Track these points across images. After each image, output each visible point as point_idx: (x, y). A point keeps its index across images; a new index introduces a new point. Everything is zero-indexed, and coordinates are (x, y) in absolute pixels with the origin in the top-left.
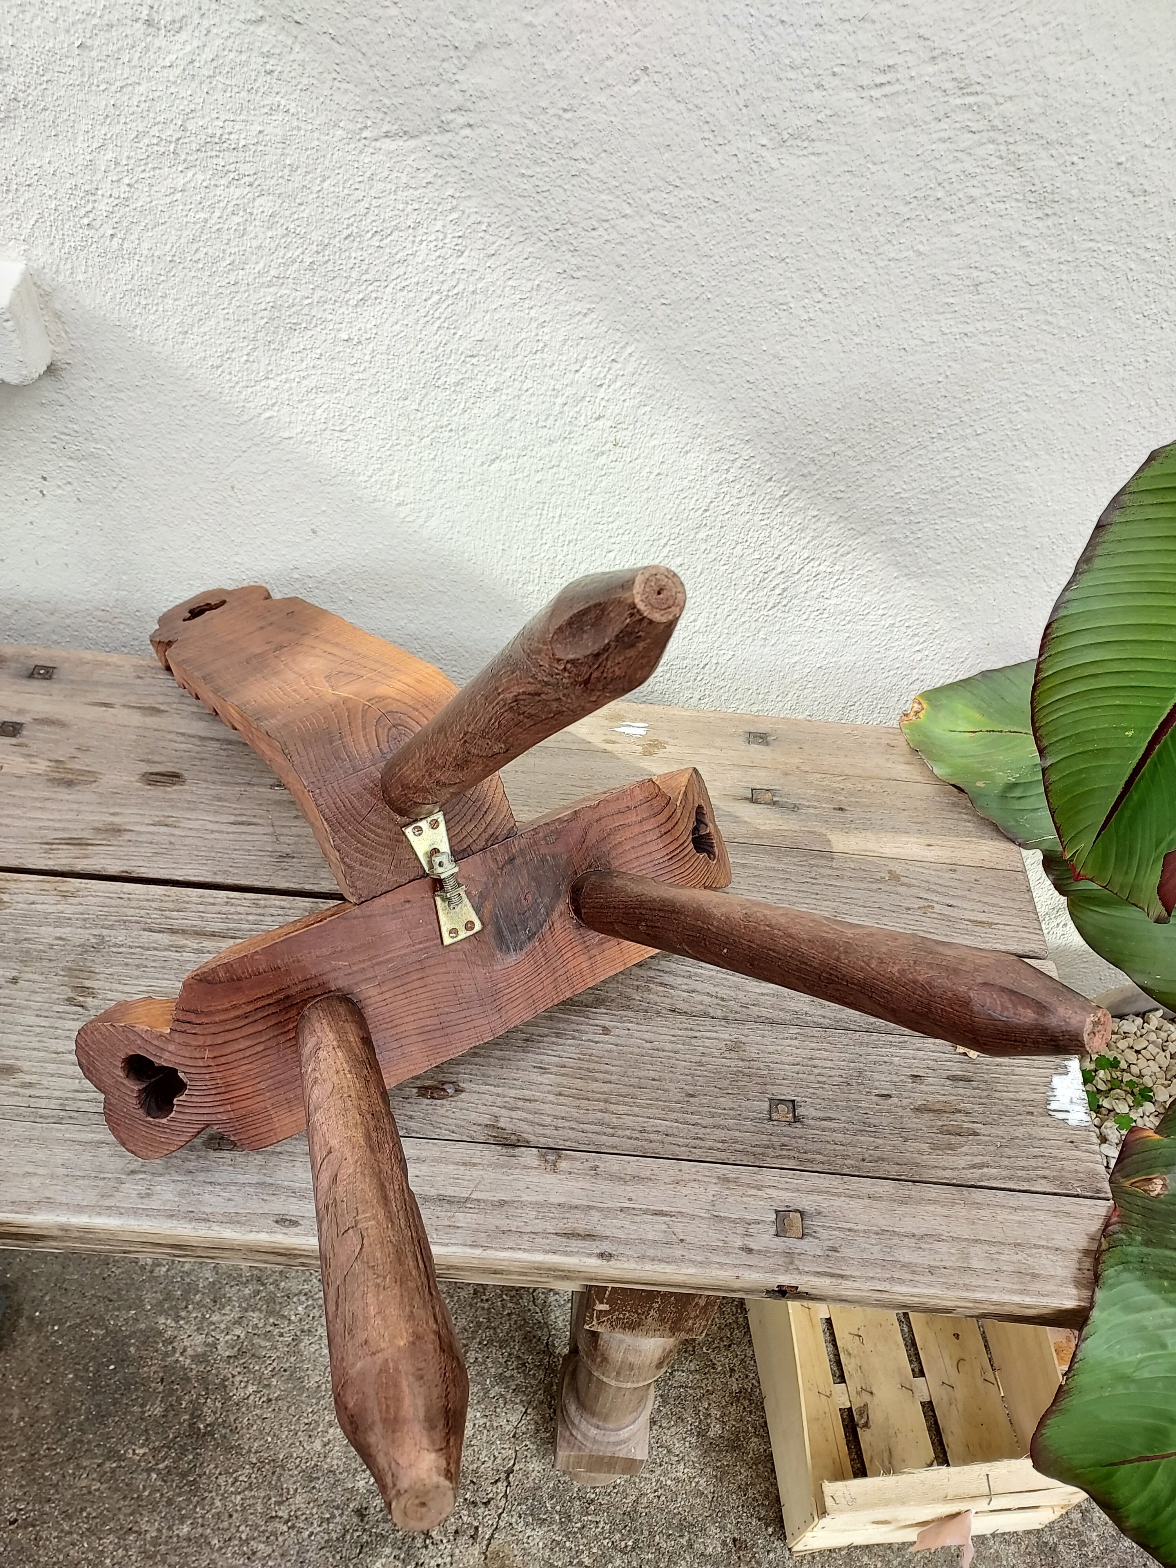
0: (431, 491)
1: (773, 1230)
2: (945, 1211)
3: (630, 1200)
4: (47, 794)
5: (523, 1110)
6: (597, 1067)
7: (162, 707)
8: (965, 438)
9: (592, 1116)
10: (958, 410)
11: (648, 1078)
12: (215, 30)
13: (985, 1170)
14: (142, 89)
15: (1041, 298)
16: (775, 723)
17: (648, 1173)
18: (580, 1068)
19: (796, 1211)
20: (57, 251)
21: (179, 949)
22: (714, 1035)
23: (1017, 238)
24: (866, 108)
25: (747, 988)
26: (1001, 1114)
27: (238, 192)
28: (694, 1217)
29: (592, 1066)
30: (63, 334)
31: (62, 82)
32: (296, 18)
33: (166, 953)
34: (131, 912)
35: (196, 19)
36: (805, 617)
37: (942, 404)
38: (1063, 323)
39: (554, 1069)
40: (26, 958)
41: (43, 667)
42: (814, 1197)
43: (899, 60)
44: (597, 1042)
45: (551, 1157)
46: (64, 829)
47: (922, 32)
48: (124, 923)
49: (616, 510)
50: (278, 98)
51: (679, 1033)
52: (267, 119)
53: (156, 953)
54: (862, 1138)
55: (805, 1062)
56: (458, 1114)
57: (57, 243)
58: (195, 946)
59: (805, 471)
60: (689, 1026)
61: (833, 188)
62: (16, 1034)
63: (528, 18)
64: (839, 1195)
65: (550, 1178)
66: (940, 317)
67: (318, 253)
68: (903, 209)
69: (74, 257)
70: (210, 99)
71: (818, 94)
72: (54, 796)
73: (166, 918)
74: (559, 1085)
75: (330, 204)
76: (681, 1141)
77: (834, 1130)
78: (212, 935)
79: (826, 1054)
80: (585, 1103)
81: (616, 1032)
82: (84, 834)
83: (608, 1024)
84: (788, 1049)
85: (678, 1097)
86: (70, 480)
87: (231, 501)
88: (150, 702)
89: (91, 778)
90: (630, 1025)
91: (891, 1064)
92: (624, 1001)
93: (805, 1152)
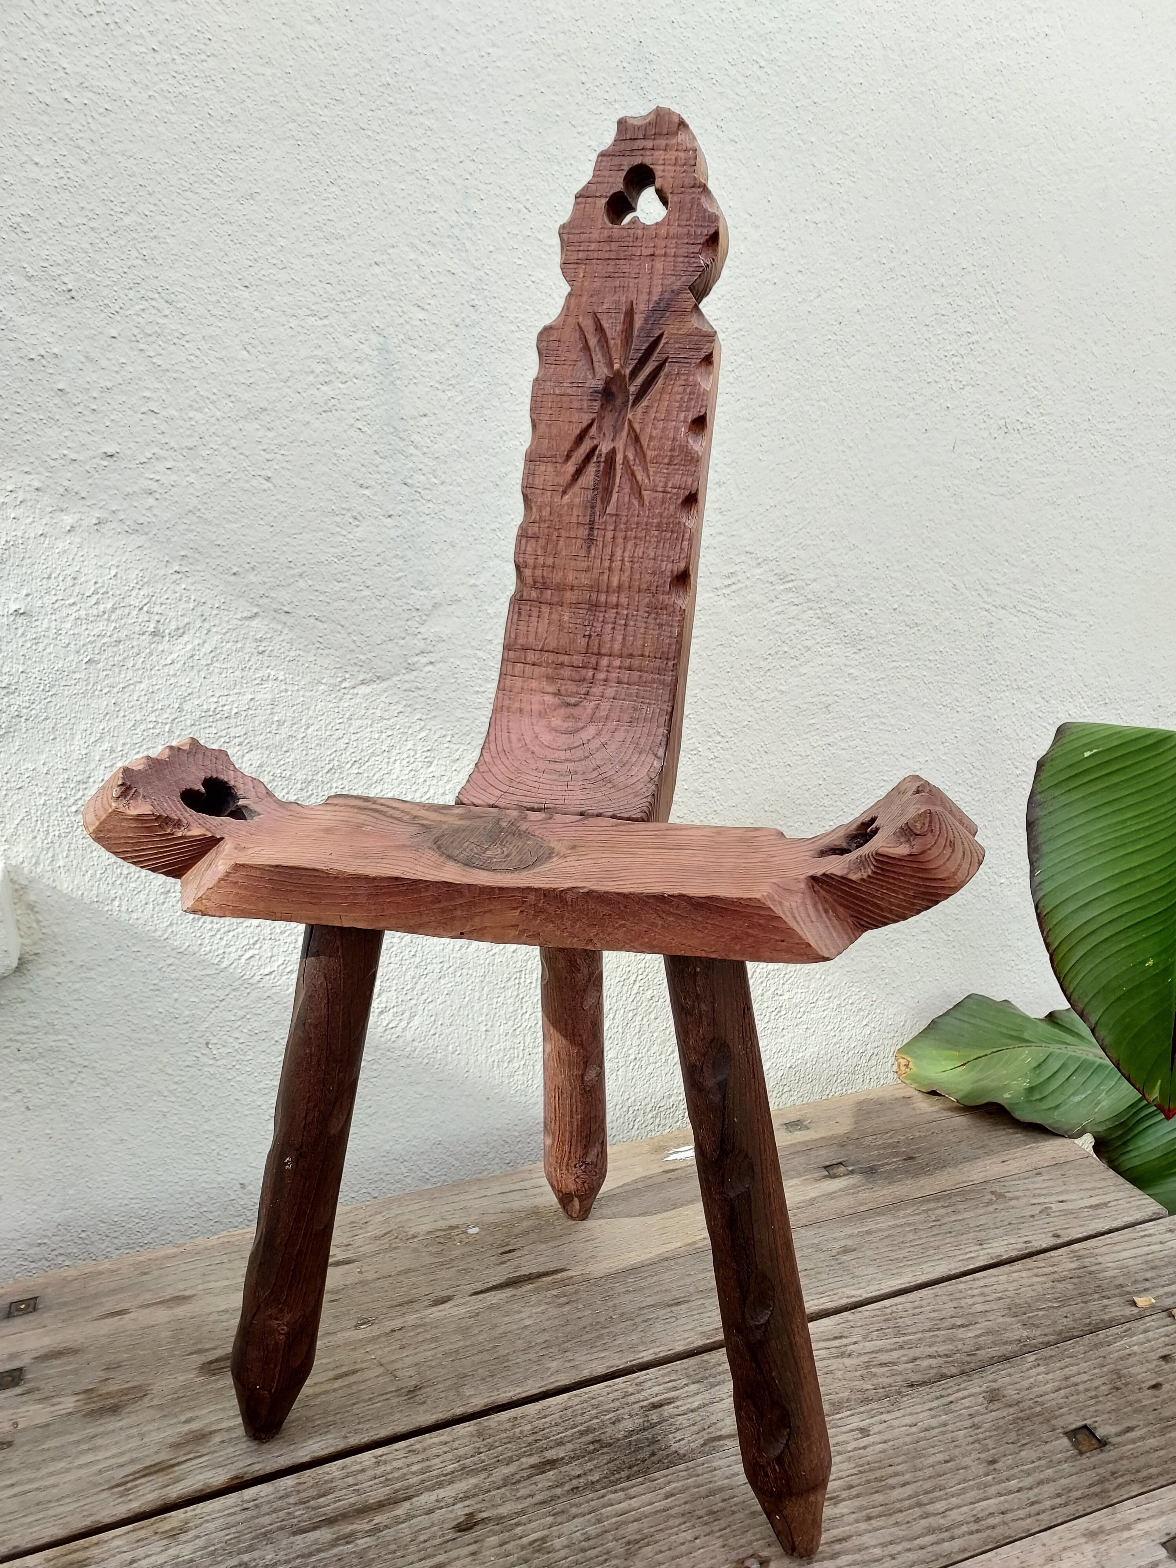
0: (413, 989)
4: (91, 1431)
6: (883, 1472)
7: (186, 1294)
9: (918, 1527)
10: (839, 803)
11: (940, 1463)
12: (215, 629)
14: (143, 686)
15: (873, 707)
16: (800, 1110)
18: (868, 1482)
20: (39, 845)
21: (349, 1538)
22: (966, 1393)
23: (845, 669)
24: (723, 602)
25: (961, 1336)
29: (878, 1474)
30: (34, 925)
31: (66, 693)
32: (286, 609)
33: (336, 1550)
34: (266, 1520)
35: (198, 624)
37: (826, 801)
38: (893, 722)
39: (844, 1494)
41: (22, 1302)
43: (737, 568)
44: (865, 1448)
46: (132, 1461)
47: (748, 549)
48: (266, 1536)
50: (268, 671)
51: (933, 1404)
52: (257, 688)
53: (322, 1555)
55: (1064, 1383)
57: (41, 836)
58: (367, 1527)
60: (938, 1394)
61: (712, 658)
63: (472, 581)
66: (808, 735)
67: (302, 789)
68: (763, 664)
69: (57, 845)
70: (207, 681)
72: (101, 1429)
73: (314, 1509)
74: (861, 1509)
75: (313, 746)
76: (1021, 1513)
77: (1142, 1438)
78: (381, 1506)
79: (1074, 1369)
80: (900, 1517)
81: (876, 1429)
82: (163, 1456)
83: (862, 1425)
84: (1040, 1377)
85: (982, 1469)
86: (20, 1087)
87: (204, 1060)
88: (169, 1293)
89: (138, 1393)
90: (884, 1417)
91: (1135, 1354)
92: (859, 1396)
93: (1138, 1471)
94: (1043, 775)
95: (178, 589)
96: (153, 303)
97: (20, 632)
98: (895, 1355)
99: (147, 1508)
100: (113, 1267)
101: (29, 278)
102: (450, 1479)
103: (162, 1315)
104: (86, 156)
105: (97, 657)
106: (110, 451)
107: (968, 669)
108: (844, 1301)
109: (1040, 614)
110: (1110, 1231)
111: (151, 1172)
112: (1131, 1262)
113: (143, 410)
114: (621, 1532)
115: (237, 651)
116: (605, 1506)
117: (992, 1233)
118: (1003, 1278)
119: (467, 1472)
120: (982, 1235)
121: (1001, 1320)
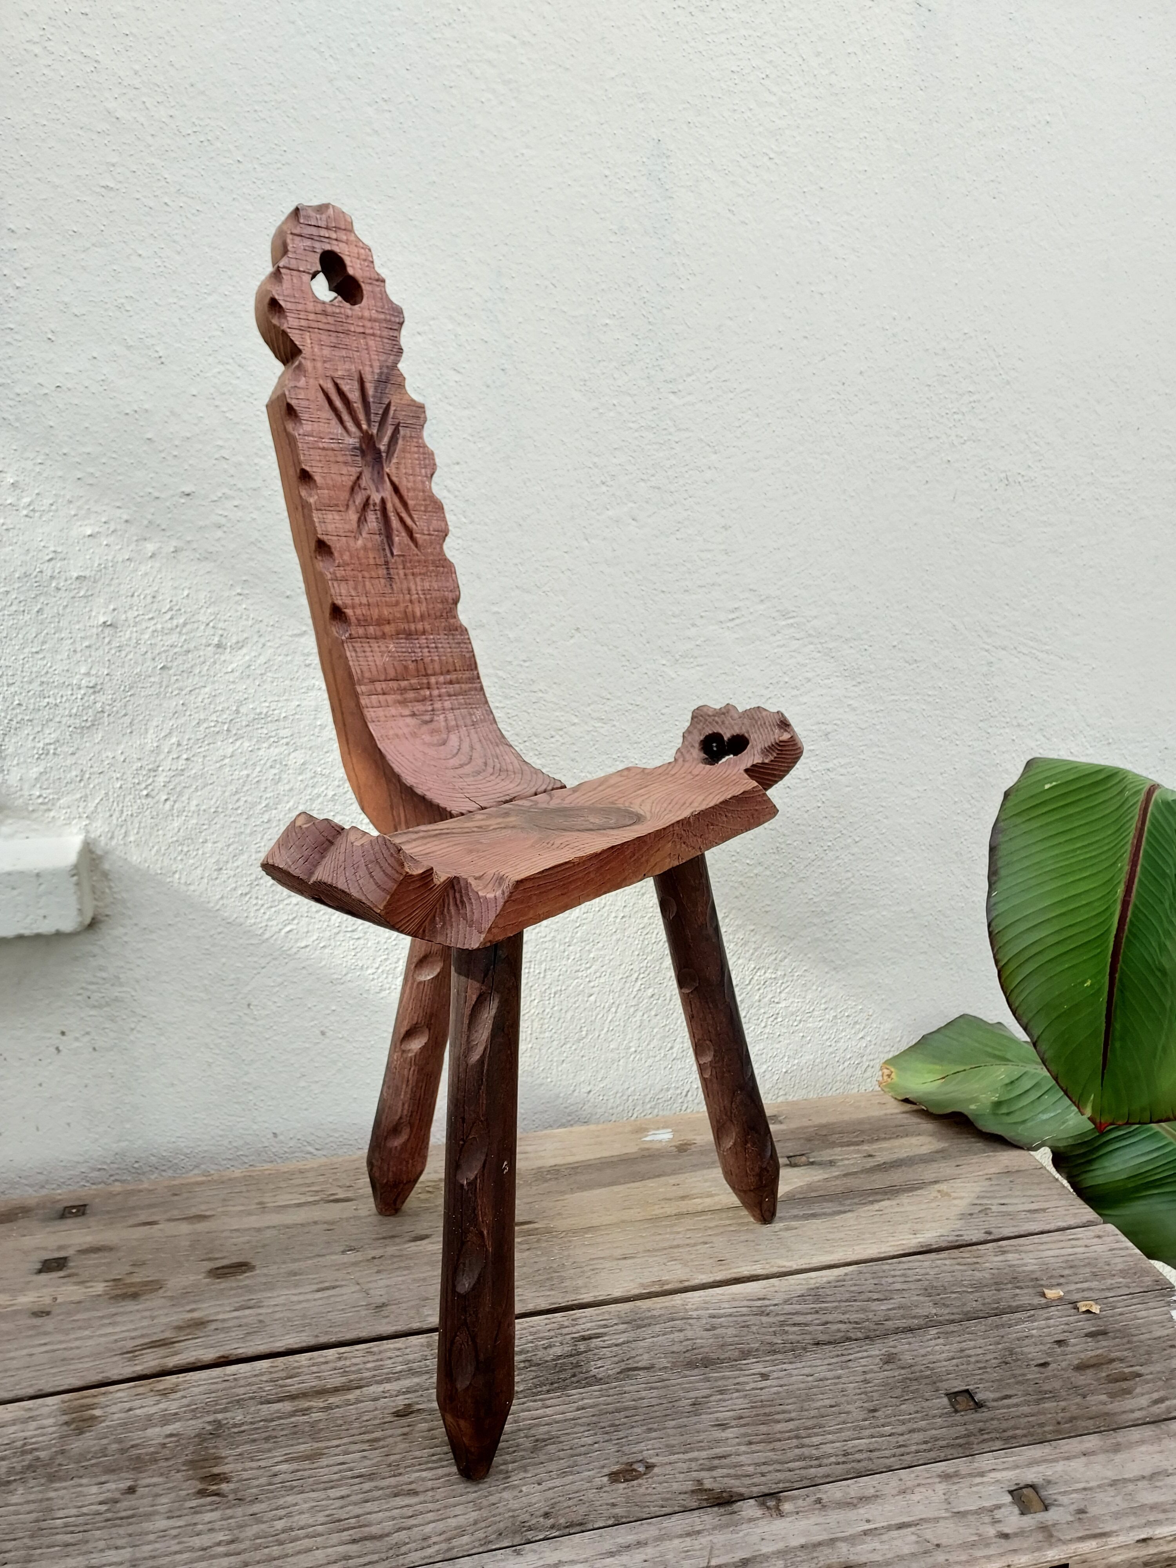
1: (1016, 1510)
2: (1156, 1448)
3: (868, 1521)
4: (113, 1310)
5: (722, 1467)
6: (772, 1409)
7: (208, 1213)
8: (847, 846)
9: (790, 1455)
10: (838, 826)
11: (825, 1407)
12: (269, 644)
13: (1168, 1403)
14: (207, 690)
15: (871, 737)
16: (778, 1107)
17: (872, 1491)
18: (758, 1415)
19: (1028, 1486)
20: (115, 822)
21: (305, 1411)
22: (865, 1354)
23: (844, 700)
24: (727, 634)
25: (875, 1308)
26: (1148, 1353)
27: (277, 751)
28: (937, 1520)
29: (767, 1410)
30: (108, 890)
31: (143, 694)
33: (293, 1419)
34: (242, 1390)
35: (255, 638)
36: (763, 1024)
37: (825, 823)
38: (891, 751)
39: (733, 1423)
40: (139, 1464)
41: (74, 1207)
42: (1035, 1469)
43: (741, 604)
44: (761, 1389)
45: (771, 1503)
46: (142, 1336)
47: (751, 587)
48: (239, 1403)
49: (592, 955)
51: (833, 1360)
52: (303, 696)
53: (282, 1421)
54: (1046, 1405)
55: (958, 1355)
56: (660, 1489)
57: (117, 814)
58: (322, 1405)
59: (737, 894)
60: (840, 1352)
62: (149, 1543)
63: (495, 609)
64: (1055, 1460)
65: (778, 1526)
66: (808, 759)
67: (339, 786)
69: (129, 823)
70: (261, 689)
71: (693, 630)
72: (122, 1310)
73: (281, 1386)
74: (745, 1435)
76: (887, 1453)
77: (1016, 1405)
78: (336, 1390)
79: (972, 1343)
80: (778, 1445)
81: (775, 1375)
82: (167, 1335)
83: (763, 1370)
84: (937, 1348)
85: (863, 1414)
86: (89, 1029)
87: (246, 1019)
88: (194, 1211)
89: (154, 1286)
90: (785, 1366)
91: (1032, 1336)
92: (768, 1348)
93: (1004, 1431)
94: (1009, 804)
95: (239, 608)
96: (228, 367)
97: (107, 640)
98: (809, 1318)
99: (146, 1372)
100: (151, 1188)
101: (129, 347)
102: (398, 1376)
103: (185, 1228)
104: (179, 249)
105: (169, 665)
106: (187, 490)
107: (967, 705)
108: (775, 1270)
109: (1041, 655)
110: (1042, 1233)
111: (196, 1115)
112: (1052, 1260)
113: (217, 456)
114: (532, 1432)
115: (287, 663)
116: (523, 1411)
117: (928, 1226)
118: (927, 1264)
119: (412, 1372)
120: (918, 1227)
121: (916, 1298)
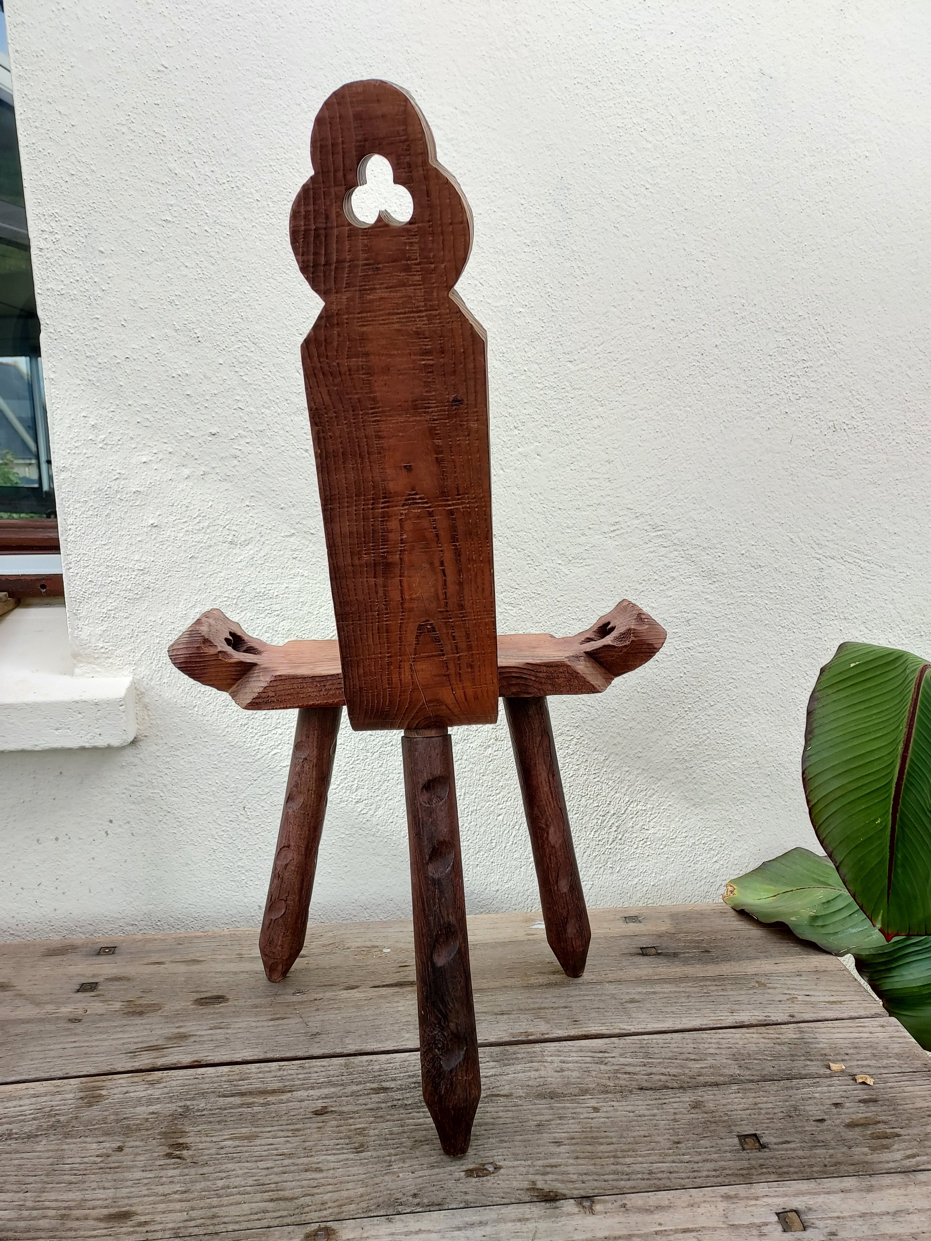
0: (379, 789)
1: (780, 1228)
2: (902, 1191)
3: (660, 1224)
4: (125, 1022)
5: (553, 1173)
6: (598, 1135)
7: (200, 959)
8: (705, 709)
9: (608, 1169)
10: (697, 692)
11: (640, 1136)
12: (267, 542)
13: (918, 1158)
14: (222, 574)
15: (724, 624)
16: (640, 910)
17: (667, 1202)
18: (586, 1138)
19: (792, 1211)
20: (154, 668)
21: (250, 1105)
22: (678, 1100)
23: (703, 595)
24: (609, 542)
25: (690, 1066)
26: (909, 1119)
27: (270, 620)
28: (715, 1229)
29: (594, 1135)
30: (147, 718)
31: (177, 576)
32: (312, 532)
33: (240, 1110)
34: (207, 1086)
35: (258, 538)
36: (635, 846)
37: (686, 690)
38: (740, 636)
39: (567, 1142)
40: (128, 1131)
41: (107, 948)
42: (801, 1198)
43: (620, 519)
44: (592, 1119)
45: (587, 1204)
46: (142, 1042)
47: (628, 506)
48: (203, 1094)
49: (501, 784)
50: (298, 570)
51: (651, 1102)
52: (291, 580)
53: (232, 1110)
54: (817, 1151)
55: (752, 1107)
56: (503, 1184)
58: (262, 1101)
59: (615, 742)
60: (657, 1097)
61: (600, 580)
62: (127, 1187)
64: (818, 1194)
65: (589, 1221)
66: (672, 640)
69: (164, 669)
70: (261, 574)
71: (583, 538)
72: (130, 1022)
73: (235, 1086)
74: (573, 1151)
75: (323, 620)
76: (683, 1175)
77: (794, 1149)
78: (274, 1092)
79: (765, 1099)
80: (598, 1161)
81: (605, 1109)
82: (159, 1042)
83: (596, 1105)
84: (736, 1100)
85: (668, 1145)
86: (129, 820)
87: (241, 818)
88: (191, 957)
89: (155, 1008)
90: (613, 1103)
91: (815, 1098)
92: (602, 1088)
93: (780, 1168)
94: (823, 679)
95: (247, 516)
96: (245, 344)
97: (153, 537)
98: (638, 1069)
99: (143, 1067)
100: (162, 938)
101: (176, 330)
102: (320, 1085)
103: (183, 968)
104: (214, 261)
105: (197, 555)
106: (214, 431)
107: (802, 601)
108: (617, 1031)
109: (863, 564)
110: (837, 1020)
111: (203, 889)
112: (841, 1041)
113: (235, 407)
114: (413, 1134)
115: (280, 556)
116: (409, 1119)
117: (744, 1007)
118: (738, 1036)
119: (331, 1084)
120: (737, 1007)
121: (725, 1061)
